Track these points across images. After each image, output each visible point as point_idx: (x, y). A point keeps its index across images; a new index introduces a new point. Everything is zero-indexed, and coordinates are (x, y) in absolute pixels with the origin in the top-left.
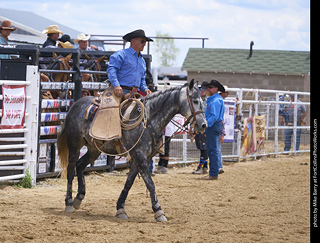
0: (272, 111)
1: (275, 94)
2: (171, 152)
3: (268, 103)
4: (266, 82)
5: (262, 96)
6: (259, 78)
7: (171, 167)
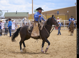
0: (21, 24)
1: (21, 20)
2: (2, 32)
3: (20, 22)
4: (19, 18)
5: (19, 21)
6: (18, 18)
7: (3, 35)
